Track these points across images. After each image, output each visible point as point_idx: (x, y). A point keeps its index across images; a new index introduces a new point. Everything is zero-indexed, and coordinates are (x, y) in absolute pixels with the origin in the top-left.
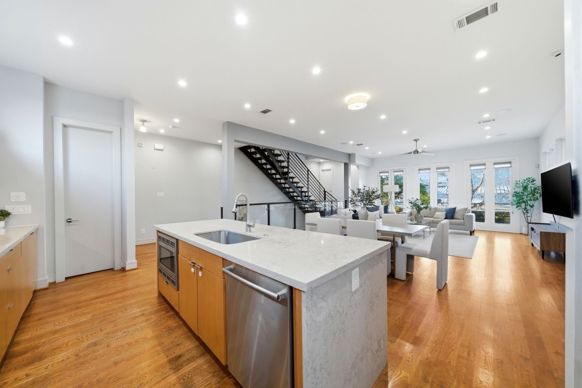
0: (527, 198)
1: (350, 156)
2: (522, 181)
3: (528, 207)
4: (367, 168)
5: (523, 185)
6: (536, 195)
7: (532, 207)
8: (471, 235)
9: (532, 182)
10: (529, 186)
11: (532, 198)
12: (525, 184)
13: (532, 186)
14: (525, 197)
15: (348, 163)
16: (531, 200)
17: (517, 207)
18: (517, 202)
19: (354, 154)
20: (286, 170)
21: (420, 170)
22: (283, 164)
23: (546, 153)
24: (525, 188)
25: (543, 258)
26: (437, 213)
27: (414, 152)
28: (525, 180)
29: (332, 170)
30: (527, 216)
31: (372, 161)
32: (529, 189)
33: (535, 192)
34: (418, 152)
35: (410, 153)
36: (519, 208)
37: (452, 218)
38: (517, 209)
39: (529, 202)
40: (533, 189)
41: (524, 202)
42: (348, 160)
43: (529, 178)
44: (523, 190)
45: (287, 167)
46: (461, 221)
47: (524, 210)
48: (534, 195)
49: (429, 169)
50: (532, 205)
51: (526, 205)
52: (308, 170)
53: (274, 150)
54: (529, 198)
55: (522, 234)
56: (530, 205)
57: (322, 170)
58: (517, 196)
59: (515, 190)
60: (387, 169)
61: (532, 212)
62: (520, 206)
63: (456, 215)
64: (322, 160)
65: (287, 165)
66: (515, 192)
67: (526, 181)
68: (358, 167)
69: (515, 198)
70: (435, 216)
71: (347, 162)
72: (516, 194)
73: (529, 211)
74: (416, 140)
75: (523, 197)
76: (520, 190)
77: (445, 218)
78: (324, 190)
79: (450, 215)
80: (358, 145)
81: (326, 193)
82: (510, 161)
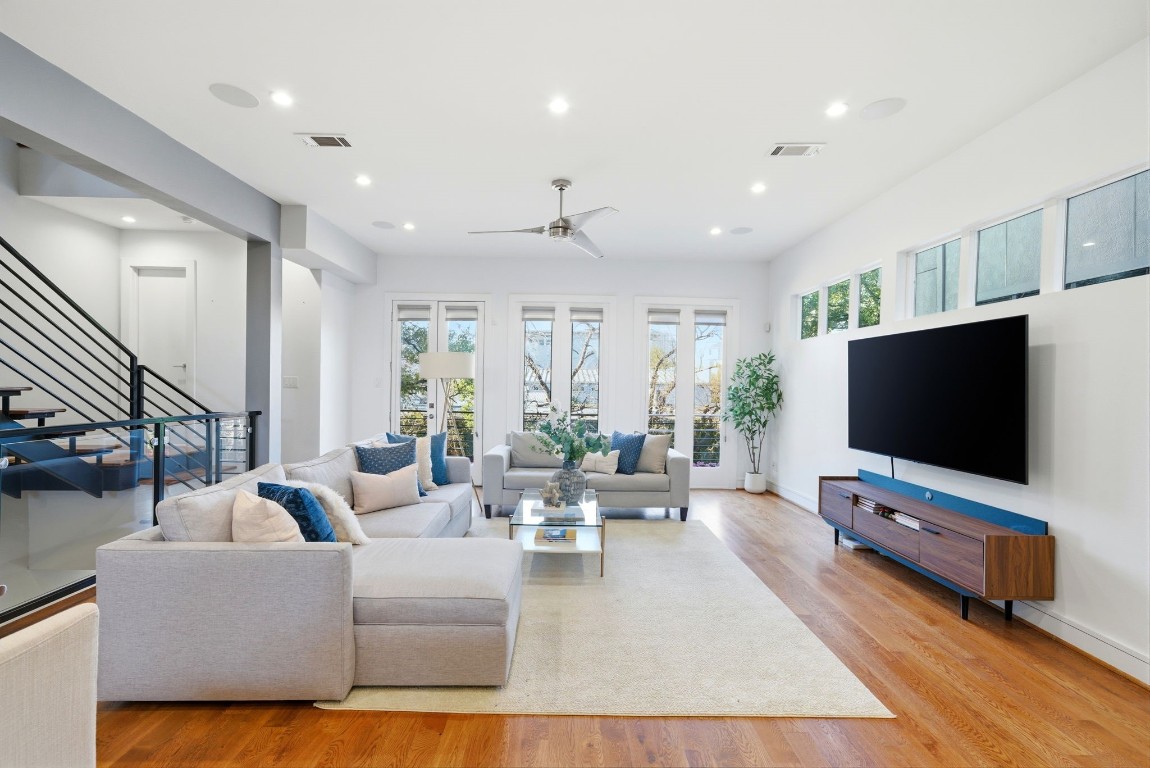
0: (755, 402)
1: (281, 213)
2: (748, 361)
3: (756, 426)
4: (354, 286)
5: (750, 372)
7: (764, 424)
8: (683, 517)
9: (768, 364)
10: (762, 374)
11: (765, 405)
12: (754, 369)
13: (766, 374)
14: (751, 400)
15: (267, 244)
16: (762, 408)
17: (736, 425)
18: (735, 412)
19: (300, 209)
21: (525, 310)
24: (754, 379)
25: (965, 616)
27: (554, 227)
28: (755, 359)
29: (190, 272)
30: (753, 448)
32: (761, 382)
35: (540, 230)
36: (739, 427)
37: (635, 469)
38: (737, 429)
39: (759, 414)
40: (766, 382)
42: (269, 229)
43: (765, 356)
46: (660, 478)
47: (747, 432)
49: (552, 309)
50: (763, 420)
51: (751, 421)
54: (758, 405)
55: (743, 489)
56: (759, 421)
57: (139, 271)
58: (735, 399)
59: (734, 384)
61: (762, 437)
62: (742, 423)
63: (644, 461)
64: (130, 220)
66: (732, 388)
67: (756, 363)
68: (316, 272)
69: (731, 403)
71: (264, 234)
72: (735, 394)
73: (757, 436)
74: (561, 184)
76: (745, 383)
77: (618, 471)
78: (133, 358)
79: (629, 460)
80: (324, 141)
81: (147, 377)
82: (724, 309)
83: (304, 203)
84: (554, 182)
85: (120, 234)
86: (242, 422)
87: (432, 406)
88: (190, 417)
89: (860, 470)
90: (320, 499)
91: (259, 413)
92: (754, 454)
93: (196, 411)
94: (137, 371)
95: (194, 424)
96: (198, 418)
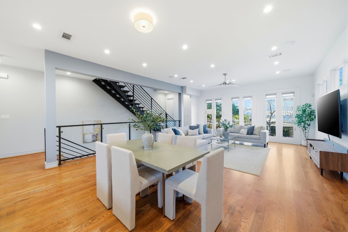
0: (305, 119)
1: (183, 88)
2: (302, 106)
3: (306, 126)
5: (302, 109)
6: (312, 116)
7: (309, 125)
8: (265, 147)
9: (309, 107)
10: (307, 110)
11: (309, 119)
12: (304, 108)
13: (309, 110)
14: (304, 118)
15: (181, 93)
16: (308, 120)
17: (298, 125)
18: (298, 122)
19: (185, 87)
20: (132, 98)
22: (129, 94)
23: (319, 84)
24: (304, 111)
25: (322, 174)
26: (242, 130)
27: (224, 83)
28: (304, 105)
29: (173, 99)
30: (305, 132)
31: (201, 92)
32: (307, 112)
33: (311, 114)
34: (226, 83)
35: (221, 85)
36: (300, 126)
37: (252, 134)
38: (298, 127)
39: (307, 122)
40: (309, 112)
41: (303, 122)
42: (181, 91)
43: (307, 104)
44: (303, 113)
45: (133, 96)
46: (258, 136)
47: (303, 127)
48: (310, 116)
49: (238, 98)
50: (309, 124)
51: (304, 124)
52: (152, 98)
53: (119, 83)
54: (307, 119)
55: (302, 145)
56: (307, 124)
57: (168, 99)
58: (298, 118)
59: (297, 113)
60: (210, 98)
61: (309, 129)
62: (301, 125)
63: (255, 132)
64: (166, 92)
65: (132, 94)
66: (297, 114)
68: (190, 96)
69: (297, 119)
70: (240, 133)
72: (298, 116)
73: (307, 129)
74: (225, 75)
75: (303, 118)
76: (301, 113)
77: (247, 134)
78: (166, 113)
79: (250, 132)
80: (183, 78)
81: (168, 115)
82: (293, 91)
83: (185, 86)
84: (224, 74)
85: (166, 94)
86: (178, 122)
87: (213, 120)
88: (172, 121)
89: (324, 138)
90: (179, 131)
91: (180, 121)
92: (306, 134)
93: (173, 120)
94: (166, 114)
95: (172, 122)
96: (173, 121)
